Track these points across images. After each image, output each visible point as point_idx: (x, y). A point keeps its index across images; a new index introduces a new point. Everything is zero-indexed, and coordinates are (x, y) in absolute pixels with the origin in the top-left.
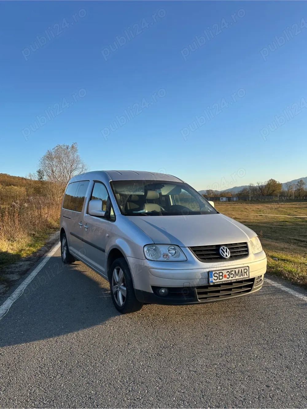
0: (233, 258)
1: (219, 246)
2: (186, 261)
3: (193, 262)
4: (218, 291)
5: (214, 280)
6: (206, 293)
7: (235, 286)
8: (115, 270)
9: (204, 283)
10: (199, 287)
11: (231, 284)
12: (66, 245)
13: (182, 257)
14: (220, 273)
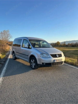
0: (59, 57)
1: (56, 54)
2: (50, 57)
3: (51, 58)
4: (56, 64)
5: (55, 62)
6: (53, 64)
7: (59, 63)
8: (32, 60)
9: (53, 62)
10: (52, 63)
11: (58, 62)
12: (15, 55)
13: (49, 57)
14: (56, 60)
